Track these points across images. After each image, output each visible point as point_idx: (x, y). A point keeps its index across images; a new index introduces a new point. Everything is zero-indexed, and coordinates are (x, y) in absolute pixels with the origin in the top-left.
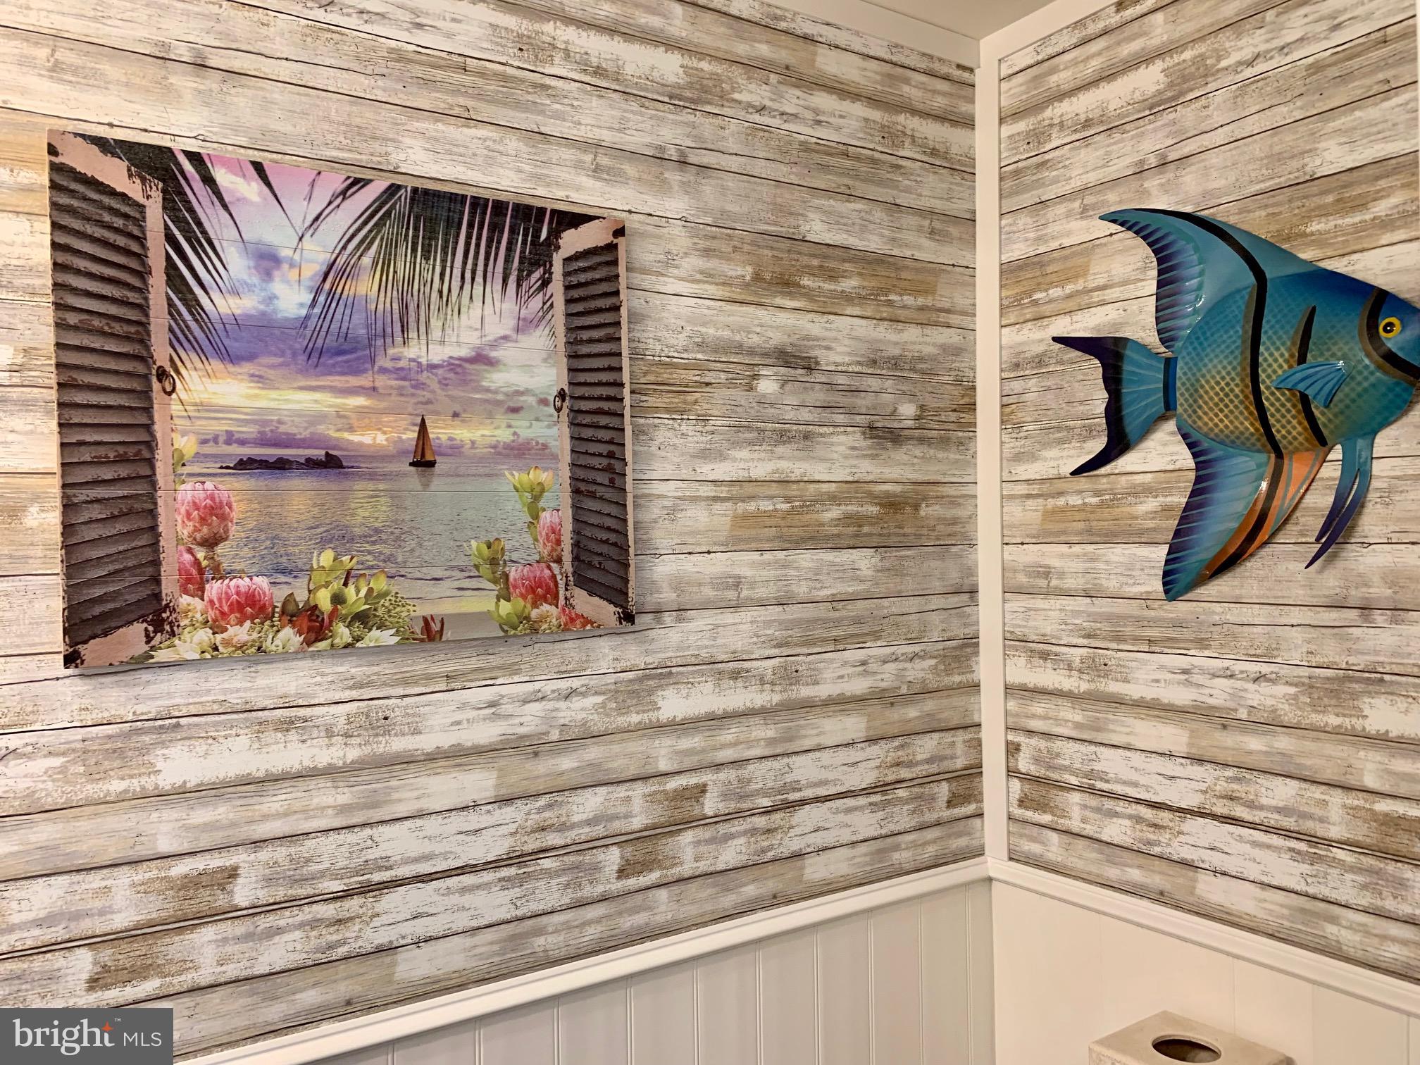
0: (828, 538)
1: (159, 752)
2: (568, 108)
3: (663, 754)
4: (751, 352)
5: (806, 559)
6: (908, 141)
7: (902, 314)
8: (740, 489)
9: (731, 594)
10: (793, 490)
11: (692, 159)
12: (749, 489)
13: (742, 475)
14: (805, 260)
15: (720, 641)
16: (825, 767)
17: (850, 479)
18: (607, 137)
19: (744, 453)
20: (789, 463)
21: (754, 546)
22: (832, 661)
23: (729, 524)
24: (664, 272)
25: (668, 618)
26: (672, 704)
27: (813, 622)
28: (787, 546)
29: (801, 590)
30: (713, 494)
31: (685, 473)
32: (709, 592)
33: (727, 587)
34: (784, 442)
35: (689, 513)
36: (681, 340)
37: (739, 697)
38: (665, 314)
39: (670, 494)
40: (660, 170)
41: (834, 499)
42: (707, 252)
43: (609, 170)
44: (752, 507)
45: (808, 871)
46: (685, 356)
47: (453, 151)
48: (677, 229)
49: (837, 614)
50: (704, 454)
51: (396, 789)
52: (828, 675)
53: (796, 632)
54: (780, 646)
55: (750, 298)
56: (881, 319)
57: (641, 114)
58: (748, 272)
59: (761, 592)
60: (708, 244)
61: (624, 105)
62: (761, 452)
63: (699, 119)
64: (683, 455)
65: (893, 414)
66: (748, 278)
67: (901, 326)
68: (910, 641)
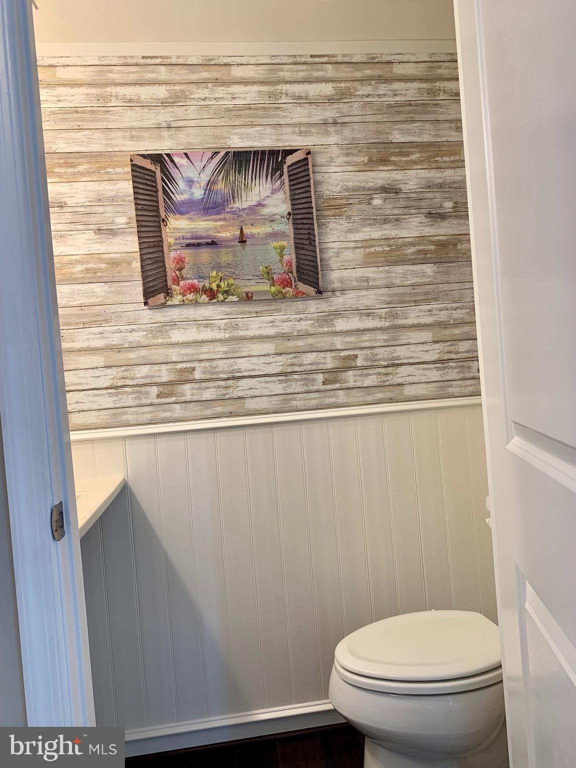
0: (409, 260)
1: (171, 332)
2: (288, 113)
3: (338, 343)
4: (369, 189)
5: (399, 269)
6: (441, 93)
7: (443, 165)
8: (368, 243)
9: (365, 284)
10: (392, 242)
11: (339, 121)
12: (372, 243)
13: (367, 238)
14: (393, 150)
15: (361, 302)
16: (412, 352)
17: (420, 235)
18: (304, 120)
19: (368, 229)
20: (389, 231)
21: (374, 265)
22: (414, 310)
23: (363, 257)
24: (329, 165)
25: (338, 293)
26: (341, 325)
27: (404, 294)
28: (390, 264)
29: (398, 281)
30: (355, 246)
31: (342, 239)
32: (355, 283)
33: (363, 281)
34: (386, 223)
35: (345, 254)
36: (338, 189)
37: (369, 323)
38: (331, 180)
39: (336, 247)
40: (326, 128)
41: (412, 244)
42: (347, 155)
43: (305, 132)
44: (372, 250)
45: (405, 391)
46: (340, 194)
47: (248, 137)
48: (334, 148)
49: (415, 291)
50: (350, 231)
51: (242, 347)
52: (412, 315)
53: (396, 298)
54: (388, 303)
55: (367, 169)
56: (432, 169)
57: (317, 109)
58: (366, 159)
59: (378, 283)
60: (347, 151)
61: (310, 107)
62: (374, 228)
63: (341, 105)
64: (341, 232)
65: (441, 207)
66: (366, 161)
67: (442, 170)
68: (454, 302)
